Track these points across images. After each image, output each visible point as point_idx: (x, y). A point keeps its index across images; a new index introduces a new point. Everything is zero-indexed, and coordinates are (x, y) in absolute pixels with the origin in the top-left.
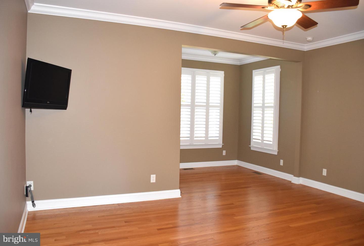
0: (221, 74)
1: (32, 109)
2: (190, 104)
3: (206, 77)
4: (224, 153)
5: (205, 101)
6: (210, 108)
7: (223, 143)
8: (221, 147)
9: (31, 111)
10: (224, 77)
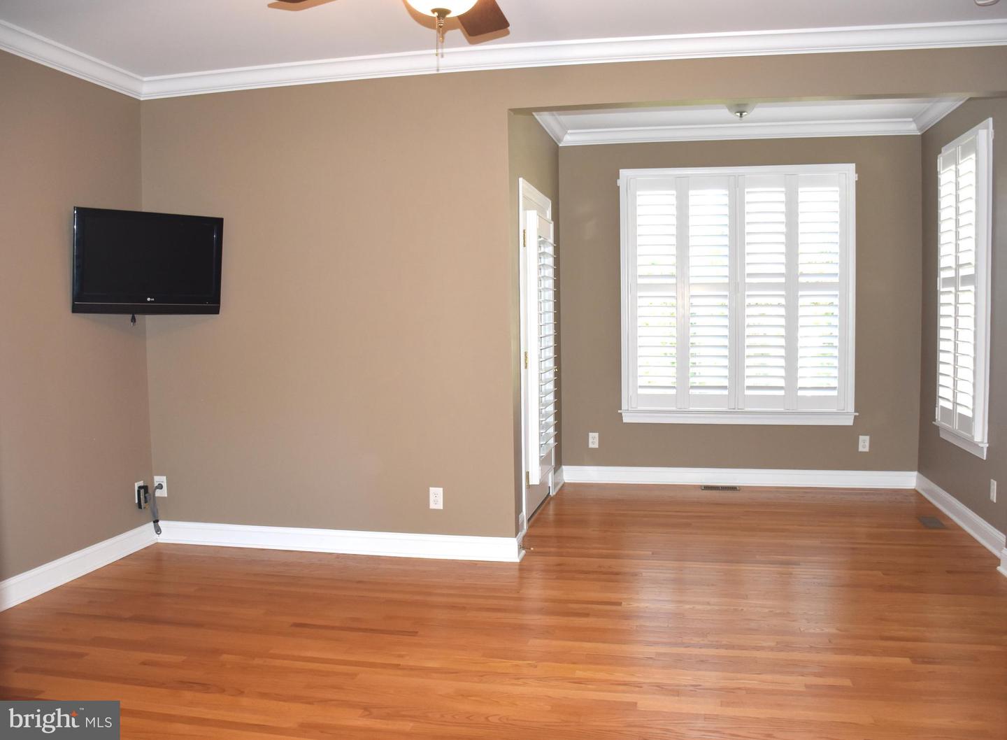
0: (847, 173)
1: (137, 316)
2: (727, 280)
3: (783, 189)
4: (864, 444)
5: (782, 269)
6: (800, 293)
7: (855, 412)
8: (849, 421)
9: (134, 320)
10: (857, 182)
